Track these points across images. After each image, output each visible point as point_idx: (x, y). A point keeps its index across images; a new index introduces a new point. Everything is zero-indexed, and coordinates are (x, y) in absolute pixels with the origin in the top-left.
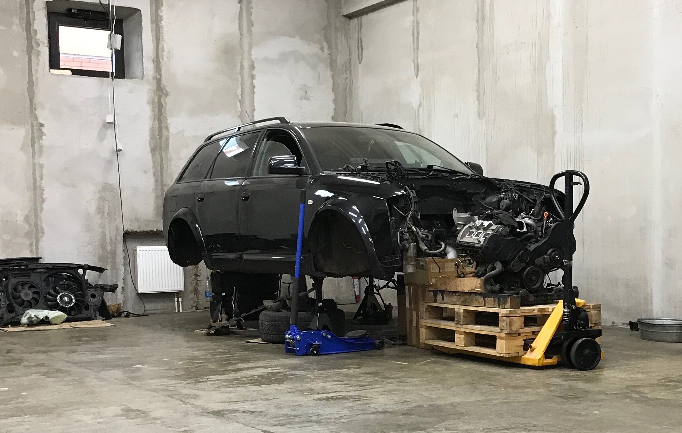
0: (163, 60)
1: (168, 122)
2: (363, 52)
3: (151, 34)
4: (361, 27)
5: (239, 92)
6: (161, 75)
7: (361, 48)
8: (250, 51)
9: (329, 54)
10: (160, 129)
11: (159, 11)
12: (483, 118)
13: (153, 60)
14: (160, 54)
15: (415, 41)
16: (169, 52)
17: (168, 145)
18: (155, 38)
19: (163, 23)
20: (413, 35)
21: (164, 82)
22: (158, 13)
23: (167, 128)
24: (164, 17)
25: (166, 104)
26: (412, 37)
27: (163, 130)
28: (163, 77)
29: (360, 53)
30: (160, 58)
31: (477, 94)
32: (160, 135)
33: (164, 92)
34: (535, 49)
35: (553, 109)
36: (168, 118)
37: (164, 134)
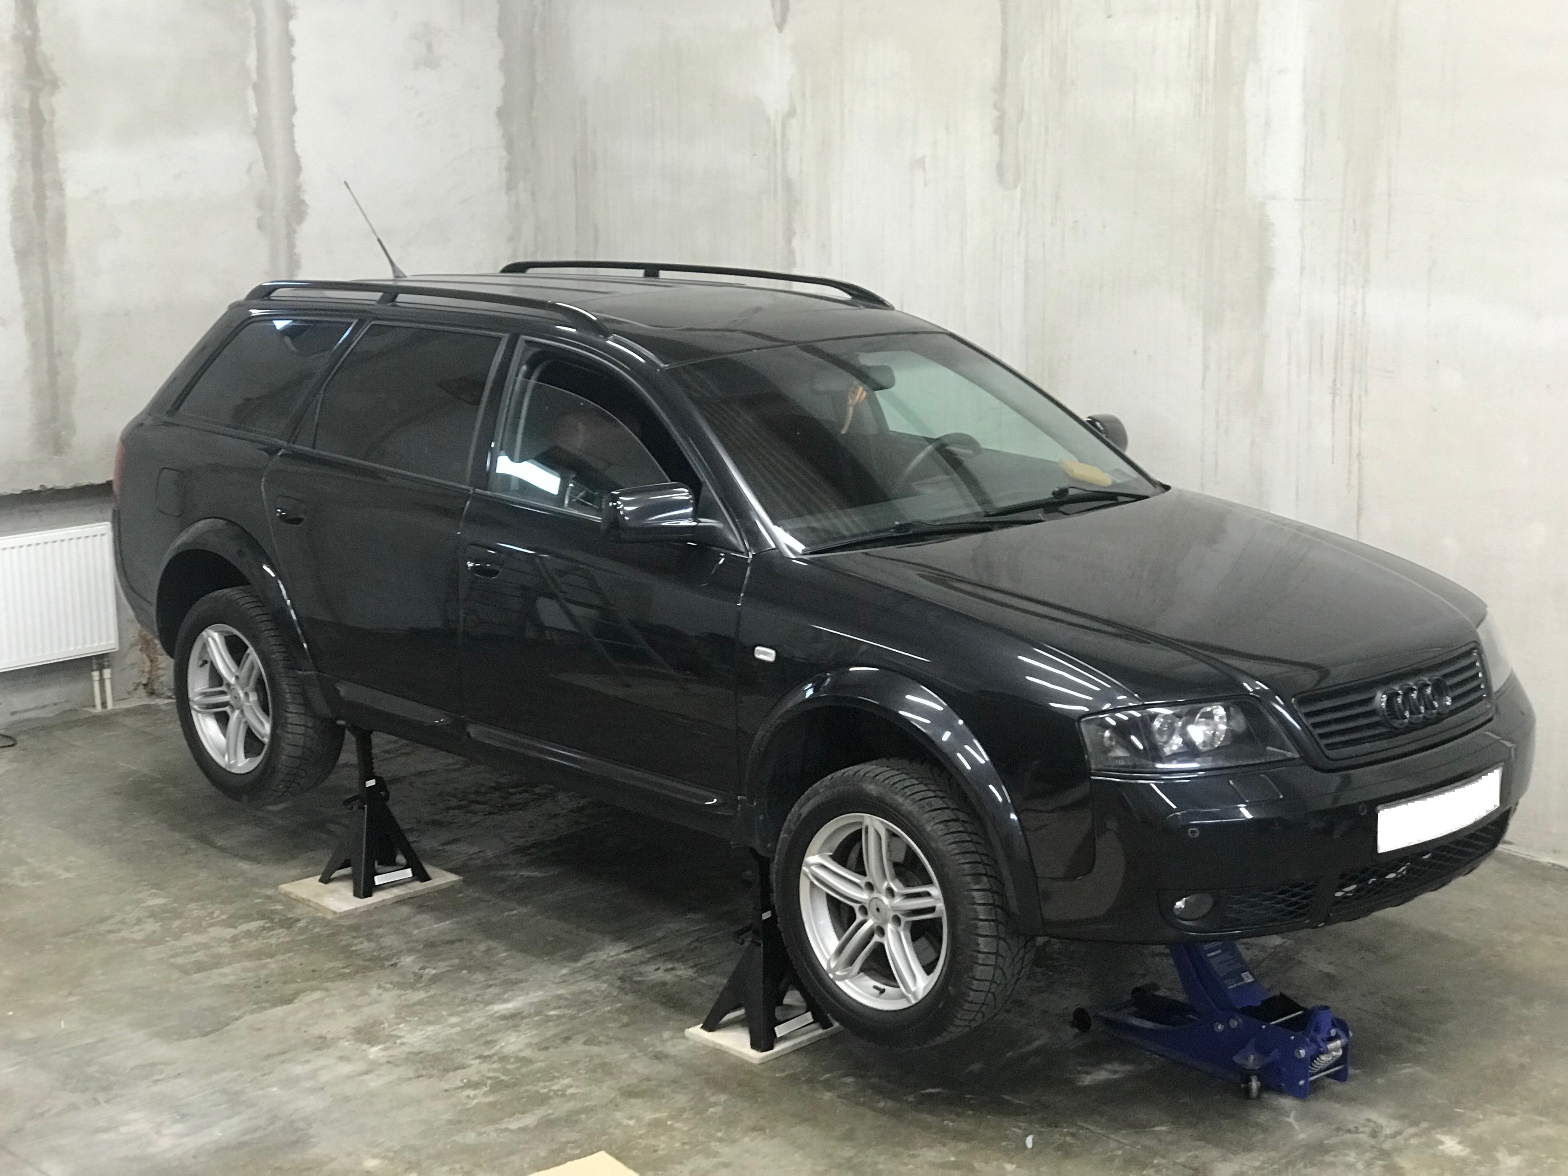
1: (61, 165)
5: (251, 61)
6: (34, 27)
10: (40, 188)
12: (1016, 187)
17: (61, 233)
21: (46, 47)
23: (59, 187)
25: (53, 111)
27: (48, 193)
28: (42, 34)
31: (996, 113)
32: (40, 207)
33: (47, 77)
34: (1208, 22)
35: (1264, 204)
36: (60, 156)
37: (51, 204)
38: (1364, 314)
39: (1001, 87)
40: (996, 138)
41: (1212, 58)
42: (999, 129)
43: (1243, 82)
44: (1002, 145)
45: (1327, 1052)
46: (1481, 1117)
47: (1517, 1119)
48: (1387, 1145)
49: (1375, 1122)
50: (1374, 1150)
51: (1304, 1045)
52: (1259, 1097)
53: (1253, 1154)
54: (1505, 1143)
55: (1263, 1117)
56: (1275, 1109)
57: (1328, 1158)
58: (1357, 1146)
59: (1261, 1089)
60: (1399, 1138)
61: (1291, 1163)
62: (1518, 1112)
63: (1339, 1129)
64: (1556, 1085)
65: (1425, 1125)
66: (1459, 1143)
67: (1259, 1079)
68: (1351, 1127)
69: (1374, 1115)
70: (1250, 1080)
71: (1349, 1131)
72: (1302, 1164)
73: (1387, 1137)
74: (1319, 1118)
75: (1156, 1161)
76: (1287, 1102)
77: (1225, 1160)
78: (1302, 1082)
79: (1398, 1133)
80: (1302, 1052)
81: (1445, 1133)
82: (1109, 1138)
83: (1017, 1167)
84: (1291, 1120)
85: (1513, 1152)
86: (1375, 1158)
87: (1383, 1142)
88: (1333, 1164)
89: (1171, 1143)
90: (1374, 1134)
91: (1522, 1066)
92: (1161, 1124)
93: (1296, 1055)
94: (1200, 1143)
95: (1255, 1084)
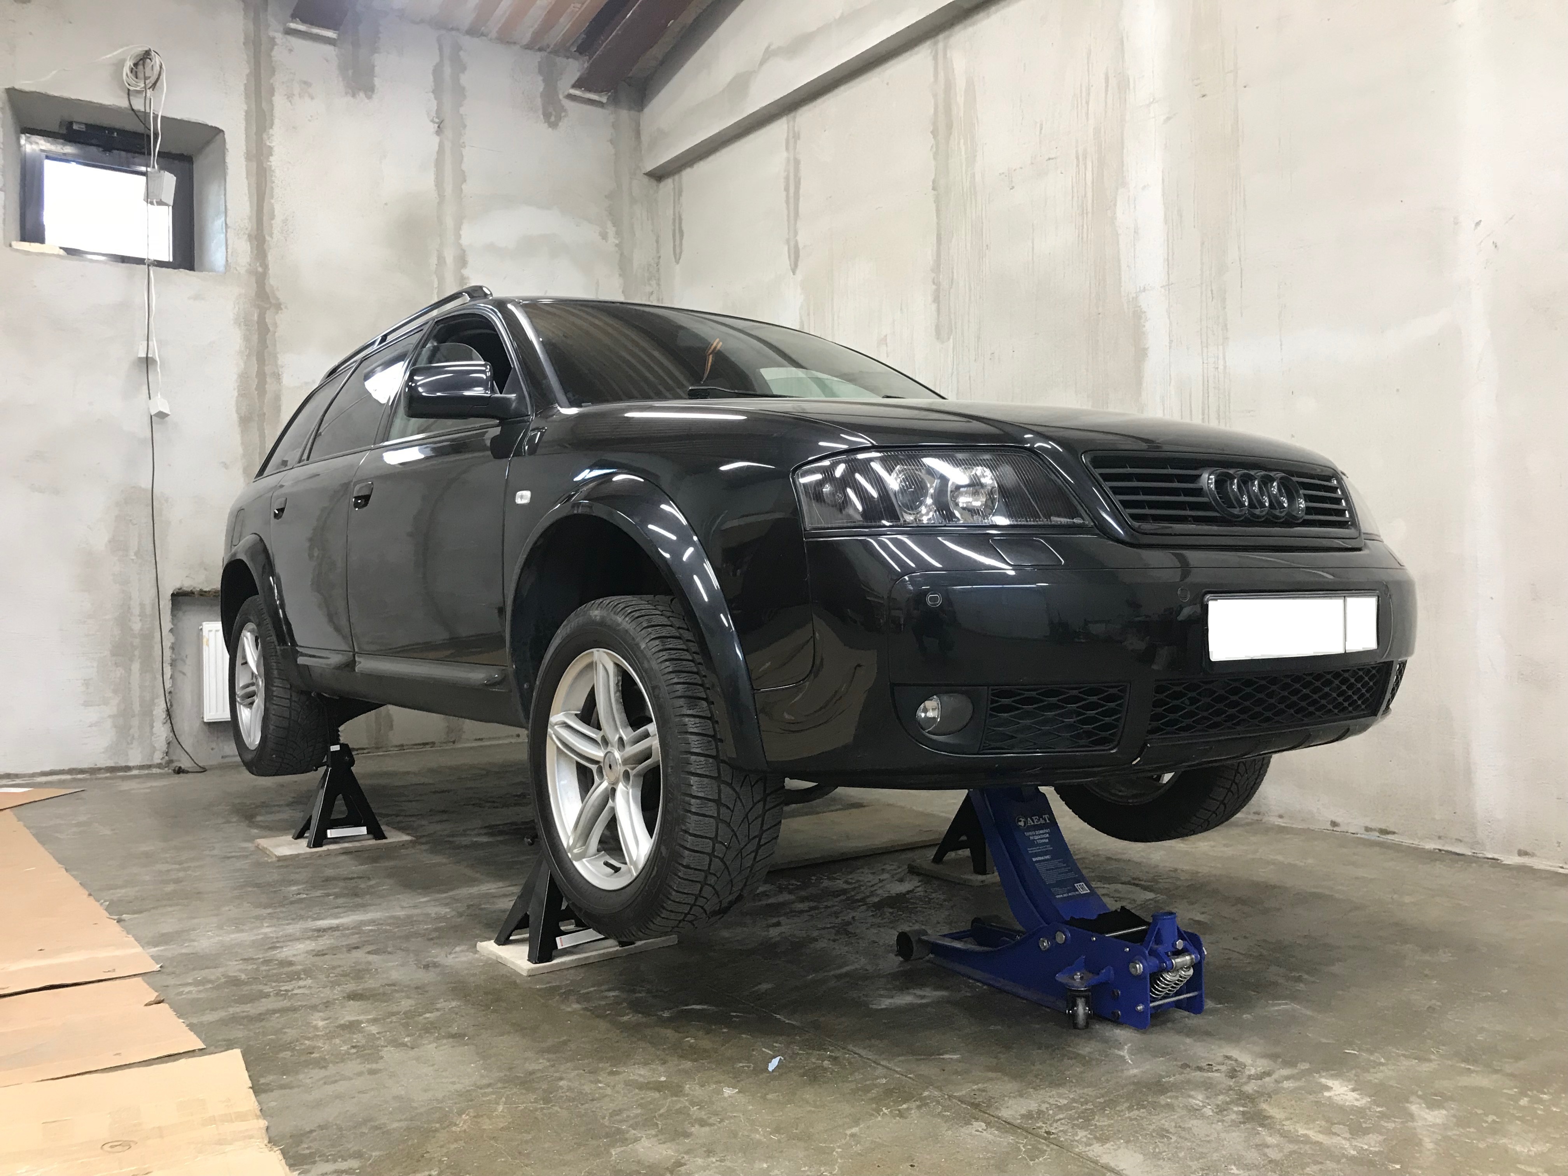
0: (271, 235)
1: (279, 363)
2: (684, 242)
3: (245, 182)
4: (680, 195)
6: (265, 267)
7: (679, 232)
8: (458, 228)
9: (617, 245)
10: (261, 375)
11: (265, 136)
13: (250, 236)
14: (265, 224)
15: (792, 200)
16: (285, 221)
17: (277, 409)
18: (255, 191)
19: (275, 161)
20: (787, 189)
21: (272, 281)
22: (262, 139)
23: (278, 377)
24: (275, 149)
25: (275, 325)
26: (784, 194)
27: (268, 380)
28: (270, 272)
29: (677, 243)
30: (265, 232)
31: (934, 287)
32: (261, 388)
33: (273, 301)
34: (1086, 168)
35: (1137, 297)
36: (279, 356)
37: (270, 386)
38: (1225, 367)
39: (937, 267)
40: (934, 307)
41: (1089, 194)
42: (937, 299)
43: (1115, 205)
44: (938, 311)
45: (1171, 969)
46: (1383, 1060)
47: (1433, 1066)
48: (1250, 1088)
49: (1236, 1060)
50: (1231, 1092)
51: (1142, 958)
52: (1087, 1026)
53: (1062, 1090)
54: (1420, 1093)
55: (1086, 1048)
56: (1105, 1041)
57: (1163, 1100)
58: (1208, 1086)
59: (1088, 1017)
60: (1267, 1079)
61: (1111, 1103)
62: (1433, 1057)
63: (1185, 1066)
64: (1481, 1030)
65: (1304, 1066)
66: (1353, 1090)
67: (1087, 1003)
68: (1204, 1064)
69: (1235, 1053)
70: (1075, 1004)
71: (1200, 1069)
72: (1127, 1105)
73: (1250, 1077)
74: (1163, 1052)
75: (926, 1094)
76: (1122, 1034)
77: (1021, 1096)
78: (1140, 1008)
79: (1268, 1074)
80: (1139, 967)
81: (1333, 1077)
82: (879, 1064)
83: (739, 1092)
84: (1124, 1053)
85: (1433, 1105)
86: (1232, 1102)
87: (1246, 1083)
88: (1169, 1107)
89: (956, 1073)
90: (1233, 1074)
91: (1431, 1009)
92: (954, 1051)
93: (1132, 970)
94: (991, 1075)
95: (1081, 1009)
